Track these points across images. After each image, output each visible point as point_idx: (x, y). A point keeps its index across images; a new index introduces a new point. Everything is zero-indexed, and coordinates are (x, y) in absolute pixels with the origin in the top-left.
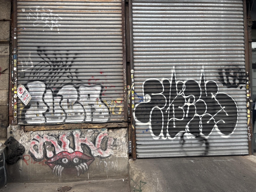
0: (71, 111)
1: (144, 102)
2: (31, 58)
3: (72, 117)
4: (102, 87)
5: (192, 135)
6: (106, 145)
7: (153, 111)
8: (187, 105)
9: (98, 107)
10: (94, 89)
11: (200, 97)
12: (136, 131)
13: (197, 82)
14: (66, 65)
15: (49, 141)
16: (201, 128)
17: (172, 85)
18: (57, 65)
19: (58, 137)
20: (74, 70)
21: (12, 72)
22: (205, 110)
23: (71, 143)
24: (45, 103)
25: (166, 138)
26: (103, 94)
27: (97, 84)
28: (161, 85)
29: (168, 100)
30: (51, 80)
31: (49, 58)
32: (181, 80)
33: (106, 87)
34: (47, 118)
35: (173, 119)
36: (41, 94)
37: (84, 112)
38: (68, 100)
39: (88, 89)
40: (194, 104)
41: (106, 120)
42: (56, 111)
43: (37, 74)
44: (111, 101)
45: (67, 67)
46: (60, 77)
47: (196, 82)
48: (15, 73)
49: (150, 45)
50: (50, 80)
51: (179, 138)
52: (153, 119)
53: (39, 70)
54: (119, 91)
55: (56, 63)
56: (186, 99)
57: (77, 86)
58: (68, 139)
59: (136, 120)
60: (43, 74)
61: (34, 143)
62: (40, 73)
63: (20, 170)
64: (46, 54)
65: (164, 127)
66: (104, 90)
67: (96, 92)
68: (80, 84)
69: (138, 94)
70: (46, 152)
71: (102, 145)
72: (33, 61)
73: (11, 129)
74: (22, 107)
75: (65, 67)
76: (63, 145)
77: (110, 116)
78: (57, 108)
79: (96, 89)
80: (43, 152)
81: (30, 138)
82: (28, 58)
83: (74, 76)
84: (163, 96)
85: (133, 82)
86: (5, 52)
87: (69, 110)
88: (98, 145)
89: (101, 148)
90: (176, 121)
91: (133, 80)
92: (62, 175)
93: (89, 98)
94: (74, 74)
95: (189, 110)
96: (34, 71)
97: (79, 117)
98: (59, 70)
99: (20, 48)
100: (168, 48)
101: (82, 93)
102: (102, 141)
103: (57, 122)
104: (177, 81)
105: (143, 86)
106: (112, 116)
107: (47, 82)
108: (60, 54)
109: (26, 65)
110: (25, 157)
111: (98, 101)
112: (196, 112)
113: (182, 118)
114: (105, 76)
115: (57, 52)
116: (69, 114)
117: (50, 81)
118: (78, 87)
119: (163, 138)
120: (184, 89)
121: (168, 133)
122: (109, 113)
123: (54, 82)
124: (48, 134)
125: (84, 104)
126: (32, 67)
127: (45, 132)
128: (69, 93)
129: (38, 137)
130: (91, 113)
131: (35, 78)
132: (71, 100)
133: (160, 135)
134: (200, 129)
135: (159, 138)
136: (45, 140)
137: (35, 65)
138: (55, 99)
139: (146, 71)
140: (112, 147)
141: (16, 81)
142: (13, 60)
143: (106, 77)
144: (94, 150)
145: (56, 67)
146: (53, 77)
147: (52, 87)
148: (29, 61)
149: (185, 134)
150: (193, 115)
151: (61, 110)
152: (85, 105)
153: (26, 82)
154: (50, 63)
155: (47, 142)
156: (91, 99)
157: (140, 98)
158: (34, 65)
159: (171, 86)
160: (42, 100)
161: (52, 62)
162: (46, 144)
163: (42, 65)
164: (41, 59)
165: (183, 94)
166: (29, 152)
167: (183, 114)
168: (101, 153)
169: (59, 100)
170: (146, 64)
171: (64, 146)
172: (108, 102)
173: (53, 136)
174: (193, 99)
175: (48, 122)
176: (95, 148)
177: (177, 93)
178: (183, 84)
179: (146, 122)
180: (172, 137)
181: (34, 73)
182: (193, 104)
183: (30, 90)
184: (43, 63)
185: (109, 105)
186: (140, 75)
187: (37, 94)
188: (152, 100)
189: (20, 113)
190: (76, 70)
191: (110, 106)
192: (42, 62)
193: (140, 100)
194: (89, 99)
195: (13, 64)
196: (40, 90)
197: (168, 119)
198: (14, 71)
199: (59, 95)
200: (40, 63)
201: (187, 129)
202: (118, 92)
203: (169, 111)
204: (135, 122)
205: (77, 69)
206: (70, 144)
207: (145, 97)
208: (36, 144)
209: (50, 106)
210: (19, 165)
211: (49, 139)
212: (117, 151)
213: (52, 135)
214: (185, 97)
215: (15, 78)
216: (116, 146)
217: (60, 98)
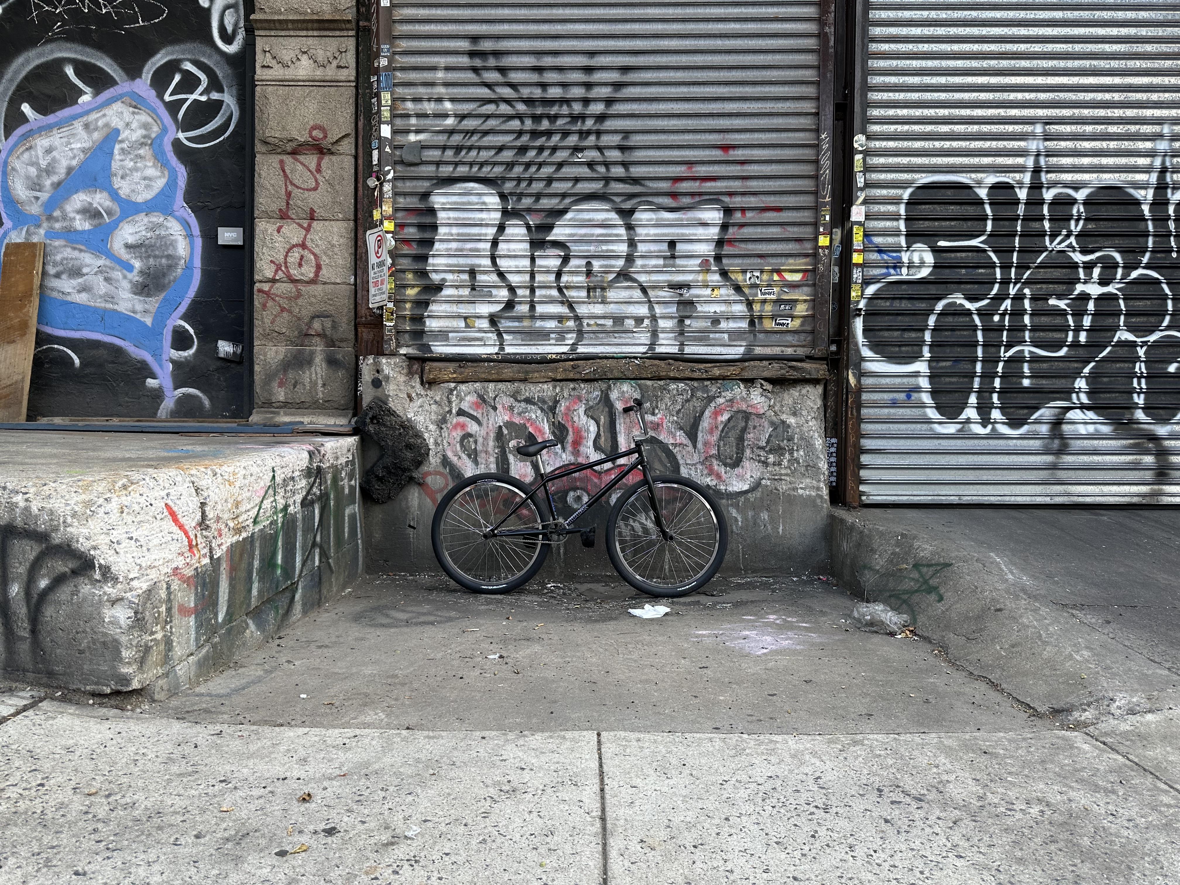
0: (598, 309)
1: (904, 274)
2: (447, 84)
3: (601, 335)
4: (728, 211)
5: (1101, 419)
6: (738, 444)
7: (939, 314)
8: (1088, 292)
9: (708, 296)
10: (695, 219)
11: (1145, 260)
12: (865, 396)
13: (1139, 194)
14: (583, 117)
15: (517, 420)
16: (1139, 393)
17: (1026, 204)
18: (549, 117)
19: (553, 410)
20: (616, 139)
21: (375, 144)
22: (1164, 316)
23: (602, 434)
24: (501, 275)
25: (990, 427)
26: (730, 242)
27: (707, 197)
28: (980, 203)
29: (1006, 267)
30: (524, 179)
31: (513, 86)
32: (1066, 185)
33: (743, 210)
34: (505, 336)
35: (1022, 351)
36: (486, 235)
37: (648, 318)
38: (589, 264)
39: (668, 220)
40: (1117, 289)
41: (737, 351)
42: (540, 309)
43: (467, 153)
44: (762, 272)
45: (590, 123)
46: (560, 165)
47: (1131, 195)
48: (388, 149)
49: (941, 31)
50: (519, 180)
51: (1044, 429)
52: (936, 349)
53: (475, 138)
54: (796, 229)
55: (544, 106)
56: (1084, 268)
57: (627, 205)
58: (593, 418)
59: (866, 352)
60: (493, 152)
61: (463, 426)
62: (480, 148)
63: (410, 526)
64: (503, 70)
65: (981, 383)
66: (734, 225)
67: (701, 232)
68: (639, 200)
69: (878, 240)
70: (508, 464)
71: (725, 445)
72: (452, 100)
73: (378, 372)
74: (413, 286)
75: (579, 126)
76: (570, 438)
77: (755, 335)
78: (545, 296)
79: (700, 219)
80: (497, 464)
81: (447, 409)
82: (432, 84)
83: (615, 163)
84: (985, 251)
85: (862, 189)
86: (339, 67)
87: (591, 306)
88: (706, 444)
89: (718, 457)
90: (1035, 359)
91: (862, 180)
92: (565, 553)
93: (673, 257)
94: (614, 155)
95: (1096, 315)
96: (457, 139)
97: (630, 335)
98: (556, 139)
99: (404, 44)
100: (1016, 46)
101: (647, 235)
102: (722, 431)
103: (546, 351)
104: (1048, 188)
105: (902, 210)
106: (761, 336)
107: (509, 186)
108: (560, 69)
109: (425, 116)
110: (429, 480)
111: (708, 271)
112: (1122, 324)
113: (1059, 347)
114: (742, 163)
115: (548, 61)
116: (592, 322)
117: (518, 184)
118: (631, 212)
119: (977, 429)
120: (1076, 226)
121: (996, 408)
122: (752, 323)
123: (537, 187)
124: (514, 396)
125: (650, 281)
126: (448, 125)
127: (500, 385)
128: (593, 235)
129: (477, 406)
130: (676, 320)
131: (463, 170)
132: (601, 266)
133: (963, 416)
134: (1135, 396)
135: (959, 426)
136: (502, 417)
137: (462, 117)
138: (540, 257)
139: (918, 145)
140: (762, 453)
141: (389, 181)
142: (378, 95)
143: (747, 167)
144: (693, 465)
145: (545, 124)
146: (533, 169)
147: (529, 210)
148: (439, 100)
149: (1071, 415)
150: (1109, 334)
151: (562, 303)
152: (654, 288)
153: (427, 184)
154: (521, 107)
155: (509, 425)
156: (678, 261)
157: (885, 257)
158: (456, 116)
159: (1021, 210)
160: (487, 262)
161: (529, 102)
162: (505, 431)
163: (488, 117)
164: (484, 92)
165: (1073, 247)
166: (445, 461)
167: (1065, 329)
168: (719, 476)
169: (554, 263)
170: (918, 112)
171: (577, 443)
172: (749, 275)
173: (534, 404)
174: (1116, 266)
175: (509, 350)
176: (696, 458)
177: (1047, 239)
178: (1073, 202)
179: (907, 360)
180: (1015, 423)
181: (458, 149)
182: (1111, 289)
183: (443, 219)
184: (490, 108)
185: (754, 291)
186: (891, 160)
187: (469, 235)
188: (939, 270)
189: (405, 309)
190: (623, 138)
191: (756, 295)
192: (490, 101)
193: (887, 267)
194: (671, 262)
195: (379, 111)
196: (482, 220)
197: (1003, 348)
198: (380, 138)
199: (556, 244)
200: (480, 106)
201: (1077, 393)
202: (794, 233)
203: (1007, 317)
204: (863, 359)
205: (626, 133)
206: (598, 435)
207: (908, 253)
208: (469, 430)
209: (519, 287)
210: (408, 508)
211: (519, 414)
212: (783, 472)
213: (528, 401)
214: (1078, 258)
215: (387, 168)
216: (779, 451)
217: (560, 256)
